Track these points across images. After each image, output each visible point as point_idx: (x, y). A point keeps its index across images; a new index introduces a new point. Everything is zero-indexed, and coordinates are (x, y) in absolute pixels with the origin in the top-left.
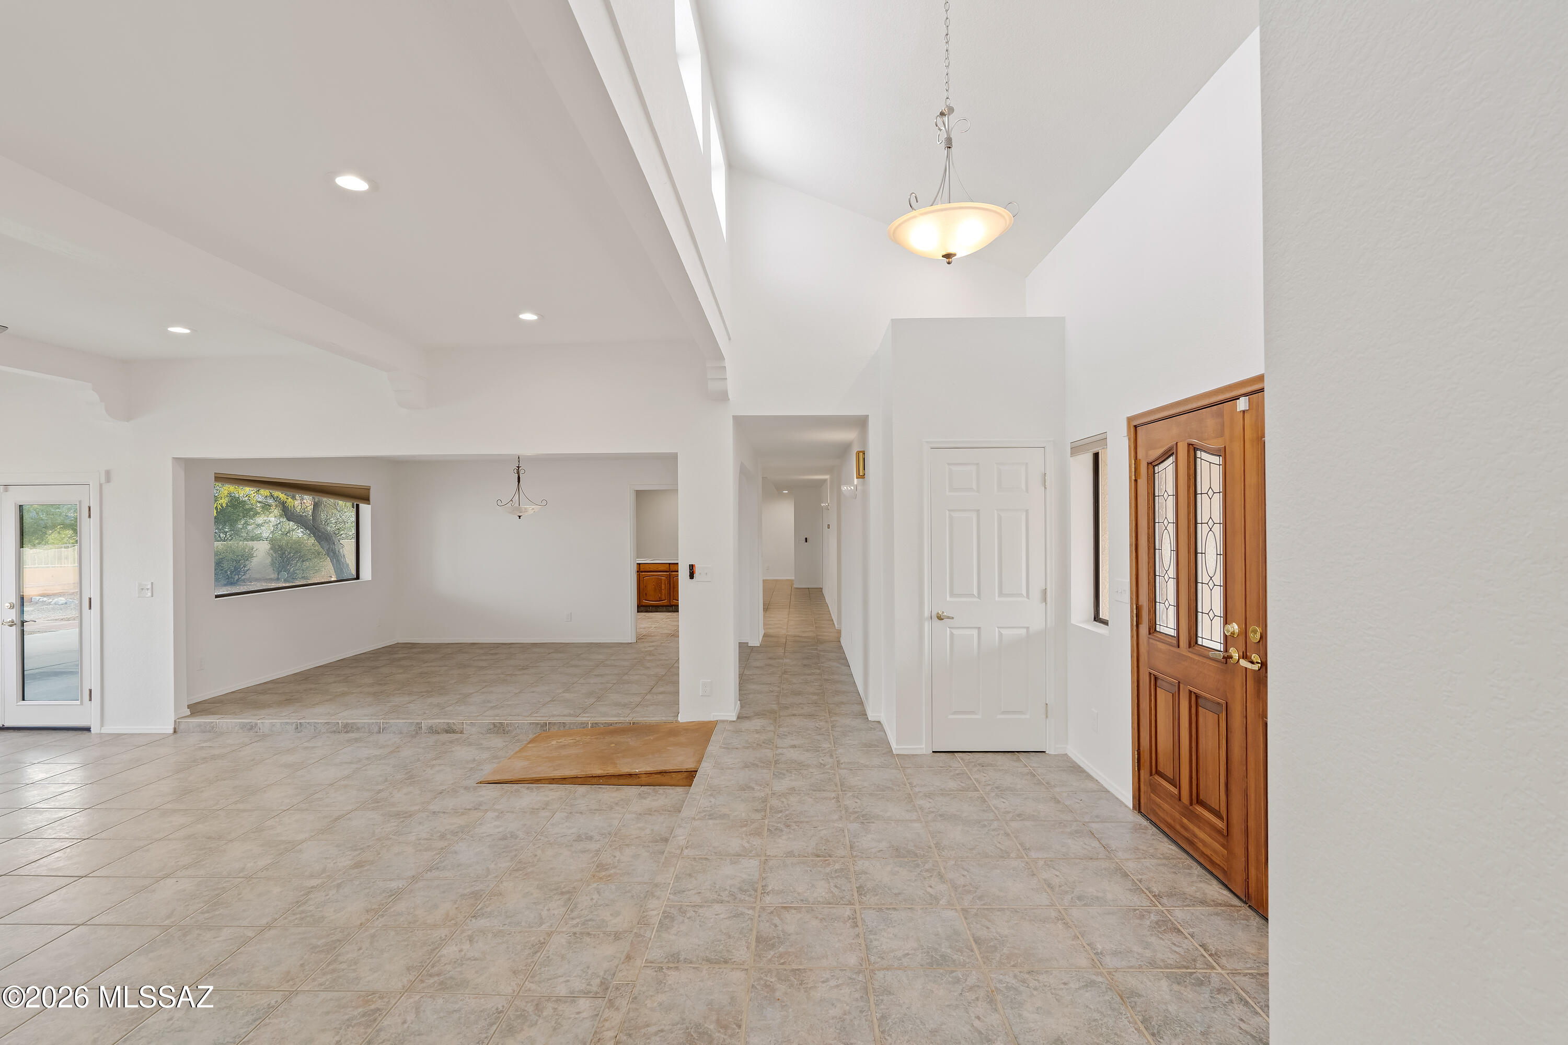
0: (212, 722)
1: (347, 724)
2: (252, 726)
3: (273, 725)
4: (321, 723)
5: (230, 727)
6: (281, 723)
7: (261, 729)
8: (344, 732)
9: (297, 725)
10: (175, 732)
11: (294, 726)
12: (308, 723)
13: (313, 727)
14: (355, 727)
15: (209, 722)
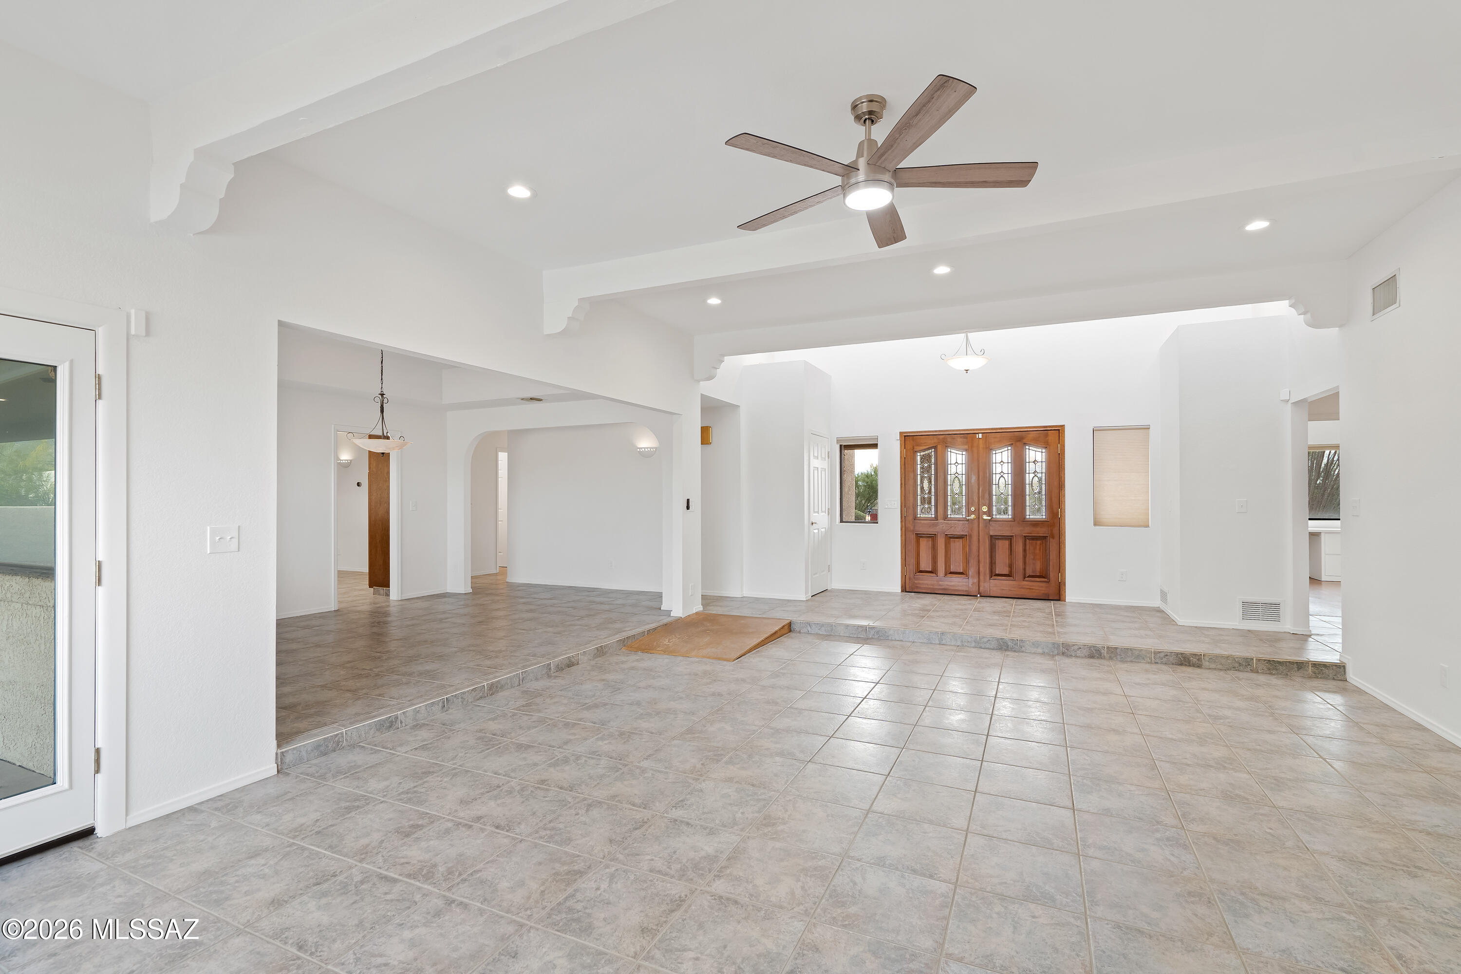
0: (337, 735)
1: (492, 684)
2: (392, 722)
3: (417, 712)
4: (468, 691)
5: (363, 732)
6: (426, 706)
7: (403, 721)
8: (491, 695)
9: (443, 703)
10: (278, 771)
11: (441, 704)
12: (455, 696)
13: (460, 700)
14: (499, 686)
15: (332, 736)
